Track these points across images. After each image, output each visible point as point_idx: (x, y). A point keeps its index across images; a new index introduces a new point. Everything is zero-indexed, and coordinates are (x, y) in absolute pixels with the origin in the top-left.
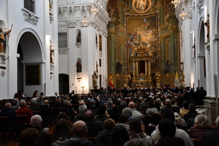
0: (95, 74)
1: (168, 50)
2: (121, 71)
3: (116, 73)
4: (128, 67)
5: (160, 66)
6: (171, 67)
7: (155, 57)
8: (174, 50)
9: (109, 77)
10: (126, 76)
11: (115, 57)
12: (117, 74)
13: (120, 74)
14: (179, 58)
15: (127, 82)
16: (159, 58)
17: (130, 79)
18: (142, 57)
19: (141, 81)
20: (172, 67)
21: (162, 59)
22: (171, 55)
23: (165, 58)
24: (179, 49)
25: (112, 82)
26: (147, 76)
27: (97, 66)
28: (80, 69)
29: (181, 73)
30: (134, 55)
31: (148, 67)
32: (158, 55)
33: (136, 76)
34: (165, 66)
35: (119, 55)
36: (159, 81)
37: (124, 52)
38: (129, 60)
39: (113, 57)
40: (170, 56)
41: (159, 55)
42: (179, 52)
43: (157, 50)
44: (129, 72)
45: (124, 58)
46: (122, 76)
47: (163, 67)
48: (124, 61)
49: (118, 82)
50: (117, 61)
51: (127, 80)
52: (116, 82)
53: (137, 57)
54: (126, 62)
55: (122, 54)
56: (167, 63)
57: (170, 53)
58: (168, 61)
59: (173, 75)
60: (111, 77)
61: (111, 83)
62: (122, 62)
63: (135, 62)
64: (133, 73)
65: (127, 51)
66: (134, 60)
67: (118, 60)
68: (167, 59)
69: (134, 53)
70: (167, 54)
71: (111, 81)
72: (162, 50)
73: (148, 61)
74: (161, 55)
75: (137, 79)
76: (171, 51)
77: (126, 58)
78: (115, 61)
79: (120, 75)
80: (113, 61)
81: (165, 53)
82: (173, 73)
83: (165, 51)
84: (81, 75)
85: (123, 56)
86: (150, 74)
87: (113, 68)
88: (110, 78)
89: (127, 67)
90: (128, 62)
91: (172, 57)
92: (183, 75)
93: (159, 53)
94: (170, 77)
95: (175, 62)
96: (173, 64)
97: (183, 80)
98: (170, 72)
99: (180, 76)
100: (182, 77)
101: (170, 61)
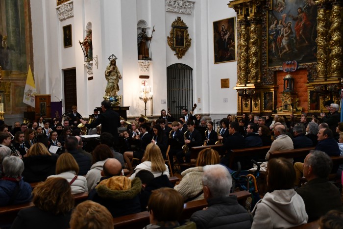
6: (10, 55)
8: (16, 11)
14: (28, 34)
20: (13, 56)
22: (7, 23)
24: (27, 10)
29: (114, 69)
42: (27, 18)
59: (14, 76)
76: (7, 12)
82: (15, 72)
91: (11, 28)
92: (117, 72)
94: (8, 82)
95: (18, 43)
96: (15, 48)
97: (116, 87)
98: (8, 68)
99: (109, 75)
100: (115, 78)
101: (5, 39)
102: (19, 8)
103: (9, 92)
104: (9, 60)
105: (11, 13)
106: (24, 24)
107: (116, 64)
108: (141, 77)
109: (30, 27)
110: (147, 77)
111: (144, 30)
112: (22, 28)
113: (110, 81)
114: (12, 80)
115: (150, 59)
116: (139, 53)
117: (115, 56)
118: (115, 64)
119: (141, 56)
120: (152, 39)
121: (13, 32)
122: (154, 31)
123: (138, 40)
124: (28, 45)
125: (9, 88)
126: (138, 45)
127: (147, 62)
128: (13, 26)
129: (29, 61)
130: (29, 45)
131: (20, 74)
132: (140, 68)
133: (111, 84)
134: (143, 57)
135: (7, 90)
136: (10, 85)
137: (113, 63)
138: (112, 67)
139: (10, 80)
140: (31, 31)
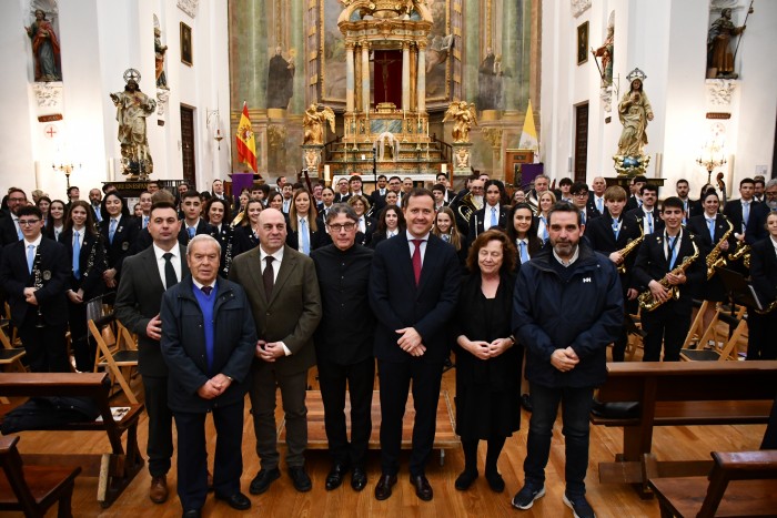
0: (132, 87)
1: (493, 13)
2: (290, 94)
3: (270, 106)
4: (320, 80)
5: (457, 78)
6: (504, 86)
7: (439, 40)
8: (519, 12)
9: (234, 123)
10: (312, 112)
11: (263, 34)
12: (270, 110)
13: (285, 108)
14: (535, 48)
15: (316, 142)
16: (453, 45)
17: (333, 130)
18: (392, 27)
19: (386, 138)
20: (508, 86)
21: (469, 47)
22: (504, 34)
23: (479, 46)
24: (536, 9)
25: (250, 144)
26: (413, 115)
27: (160, 51)
28: (48, 64)
29: (637, 98)
30: (352, 14)
31: (415, 75)
32: (451, 32)
33: (359, 116)
34: (480, 79)
35: (279, 25)
36: (467, 141)
37: (301, 12)
38: (323, 48)
39: (254, 34)
40: (499, 35)
41: (457, 31)
42: (536, 23)
43: (448, 7)
44: (323, 102)
45: (305, 37)
46: (294, 117)
47: (469, 80)
48: (303, 51)
49: (276, 147)
50: (273, 51)
51: (316, 135)
52: (269, 145)
53: (366, 27)
54: (314, 55)
55: (296, 19)
56: (487, 68)
57: (499, 26)
58: (491, 59)
59: (508, 119)
60: (244, 121)
61: (245, 147)
62: (292, 56)
63: (357, 49)
64: (345, 104)
65: (318, 8)
66: (350, 38)
67: (278, 48)
68: (487, 51)
69: (351, 7)
70: (487, 27)
71: (245, 137)
72: (469, 9)
73: (415, 49)
74: (463, 30)
75: (363, 131)
76: (504, 16)
77: (314, 40)
78: (262, 50)
79: (284, 115)
80: (255, 51)
81: (480, 24)
82: (510, 111)
83: (481, 16)
84: (59, 99)
85: (301, 29)
86: (422, 108)
87: (255, 84)
88: (241, 126)
89: (314, 80)
90: (319, 54)
91: (509, 42)
92: (643, 105)
93: (456, 21)
94: (499, 128)
95: (518, 64)
96: (513, 73)
97: (639, 137)
98: (499, 105)
99: (626, 112)
100: (638, 117)
101: (499, 60)
102: (524, 7)
103: (499, 145)
104: (502, 93)
105: (510, 17)
106: (529, 33)
107: (644, 89)
108: (711, 116)
109: (540, 37)
110: (727, 116)
111: (726, 14)
112: (526, 39)
113: (627, 125)
114: (505, 125)
115: (736, 77)
116: (710, 64)
117: (642, 73)
118: (640, 89)
119: (714, 70)
120: (746, 32)
121: (511, 47)
122: (751, 11)
123: (709, 35)
124: (533, 67)
125: (500, 138)
126: (709, 46)
127: (726, 82)
128: (512, 38)
129: (533, 92)
130: (535, 67)
131: (518, 115)
132: (709, 97)
133: (629, 130)
134: (718, 73)
135: (497, 142)
136: (501, 133)
137: (637, 87)
138: (633, 95)
139: (501, 125)
140: (539, 44)
